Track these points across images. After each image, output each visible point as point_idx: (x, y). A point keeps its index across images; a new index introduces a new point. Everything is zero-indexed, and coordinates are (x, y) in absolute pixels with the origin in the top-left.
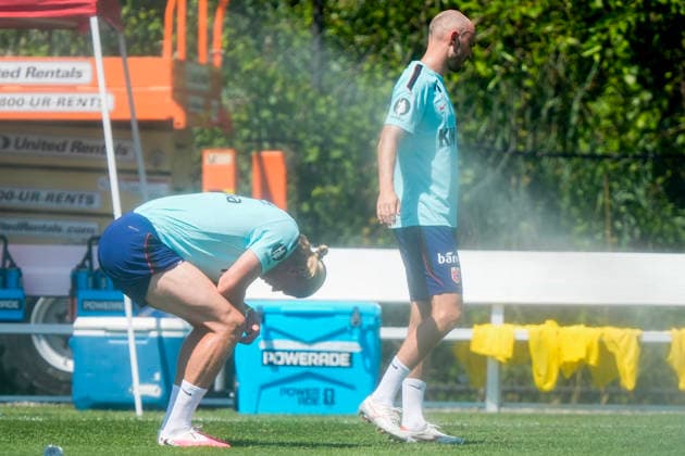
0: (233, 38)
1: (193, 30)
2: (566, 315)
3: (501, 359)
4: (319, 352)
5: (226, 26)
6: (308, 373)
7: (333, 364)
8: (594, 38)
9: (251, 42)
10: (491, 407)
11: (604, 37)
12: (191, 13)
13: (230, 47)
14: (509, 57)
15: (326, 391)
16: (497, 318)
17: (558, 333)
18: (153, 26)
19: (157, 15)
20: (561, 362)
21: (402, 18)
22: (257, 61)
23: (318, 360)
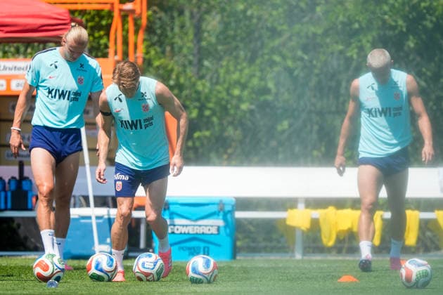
0: (148, 47)
1: (126, 42)
2: (340, 204)
3: (304, 228)
4: (200, 226)
5: (144, 40)
6: (194, 238)
7: (208, 232)
8: (354, 45)
9: (159, 49)
10: (298, 256)
11: (359, 44)
12: (124, 33)
13: (147, 53)
14: (306, 57)
15: (204, 248)
16: (301, 206)
17: (336, 214)
18: (103, 41)
19: (105, 35)
20: (338, 229)
21: (244, 35)
22: (162, 60)
23: (200, 230)
